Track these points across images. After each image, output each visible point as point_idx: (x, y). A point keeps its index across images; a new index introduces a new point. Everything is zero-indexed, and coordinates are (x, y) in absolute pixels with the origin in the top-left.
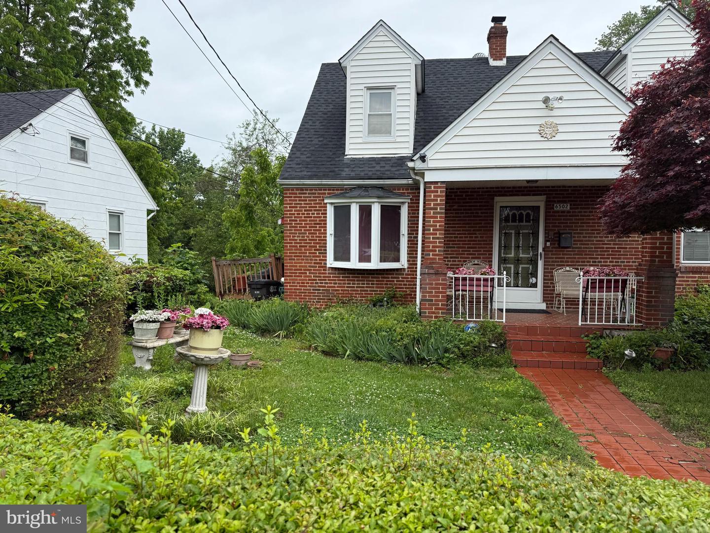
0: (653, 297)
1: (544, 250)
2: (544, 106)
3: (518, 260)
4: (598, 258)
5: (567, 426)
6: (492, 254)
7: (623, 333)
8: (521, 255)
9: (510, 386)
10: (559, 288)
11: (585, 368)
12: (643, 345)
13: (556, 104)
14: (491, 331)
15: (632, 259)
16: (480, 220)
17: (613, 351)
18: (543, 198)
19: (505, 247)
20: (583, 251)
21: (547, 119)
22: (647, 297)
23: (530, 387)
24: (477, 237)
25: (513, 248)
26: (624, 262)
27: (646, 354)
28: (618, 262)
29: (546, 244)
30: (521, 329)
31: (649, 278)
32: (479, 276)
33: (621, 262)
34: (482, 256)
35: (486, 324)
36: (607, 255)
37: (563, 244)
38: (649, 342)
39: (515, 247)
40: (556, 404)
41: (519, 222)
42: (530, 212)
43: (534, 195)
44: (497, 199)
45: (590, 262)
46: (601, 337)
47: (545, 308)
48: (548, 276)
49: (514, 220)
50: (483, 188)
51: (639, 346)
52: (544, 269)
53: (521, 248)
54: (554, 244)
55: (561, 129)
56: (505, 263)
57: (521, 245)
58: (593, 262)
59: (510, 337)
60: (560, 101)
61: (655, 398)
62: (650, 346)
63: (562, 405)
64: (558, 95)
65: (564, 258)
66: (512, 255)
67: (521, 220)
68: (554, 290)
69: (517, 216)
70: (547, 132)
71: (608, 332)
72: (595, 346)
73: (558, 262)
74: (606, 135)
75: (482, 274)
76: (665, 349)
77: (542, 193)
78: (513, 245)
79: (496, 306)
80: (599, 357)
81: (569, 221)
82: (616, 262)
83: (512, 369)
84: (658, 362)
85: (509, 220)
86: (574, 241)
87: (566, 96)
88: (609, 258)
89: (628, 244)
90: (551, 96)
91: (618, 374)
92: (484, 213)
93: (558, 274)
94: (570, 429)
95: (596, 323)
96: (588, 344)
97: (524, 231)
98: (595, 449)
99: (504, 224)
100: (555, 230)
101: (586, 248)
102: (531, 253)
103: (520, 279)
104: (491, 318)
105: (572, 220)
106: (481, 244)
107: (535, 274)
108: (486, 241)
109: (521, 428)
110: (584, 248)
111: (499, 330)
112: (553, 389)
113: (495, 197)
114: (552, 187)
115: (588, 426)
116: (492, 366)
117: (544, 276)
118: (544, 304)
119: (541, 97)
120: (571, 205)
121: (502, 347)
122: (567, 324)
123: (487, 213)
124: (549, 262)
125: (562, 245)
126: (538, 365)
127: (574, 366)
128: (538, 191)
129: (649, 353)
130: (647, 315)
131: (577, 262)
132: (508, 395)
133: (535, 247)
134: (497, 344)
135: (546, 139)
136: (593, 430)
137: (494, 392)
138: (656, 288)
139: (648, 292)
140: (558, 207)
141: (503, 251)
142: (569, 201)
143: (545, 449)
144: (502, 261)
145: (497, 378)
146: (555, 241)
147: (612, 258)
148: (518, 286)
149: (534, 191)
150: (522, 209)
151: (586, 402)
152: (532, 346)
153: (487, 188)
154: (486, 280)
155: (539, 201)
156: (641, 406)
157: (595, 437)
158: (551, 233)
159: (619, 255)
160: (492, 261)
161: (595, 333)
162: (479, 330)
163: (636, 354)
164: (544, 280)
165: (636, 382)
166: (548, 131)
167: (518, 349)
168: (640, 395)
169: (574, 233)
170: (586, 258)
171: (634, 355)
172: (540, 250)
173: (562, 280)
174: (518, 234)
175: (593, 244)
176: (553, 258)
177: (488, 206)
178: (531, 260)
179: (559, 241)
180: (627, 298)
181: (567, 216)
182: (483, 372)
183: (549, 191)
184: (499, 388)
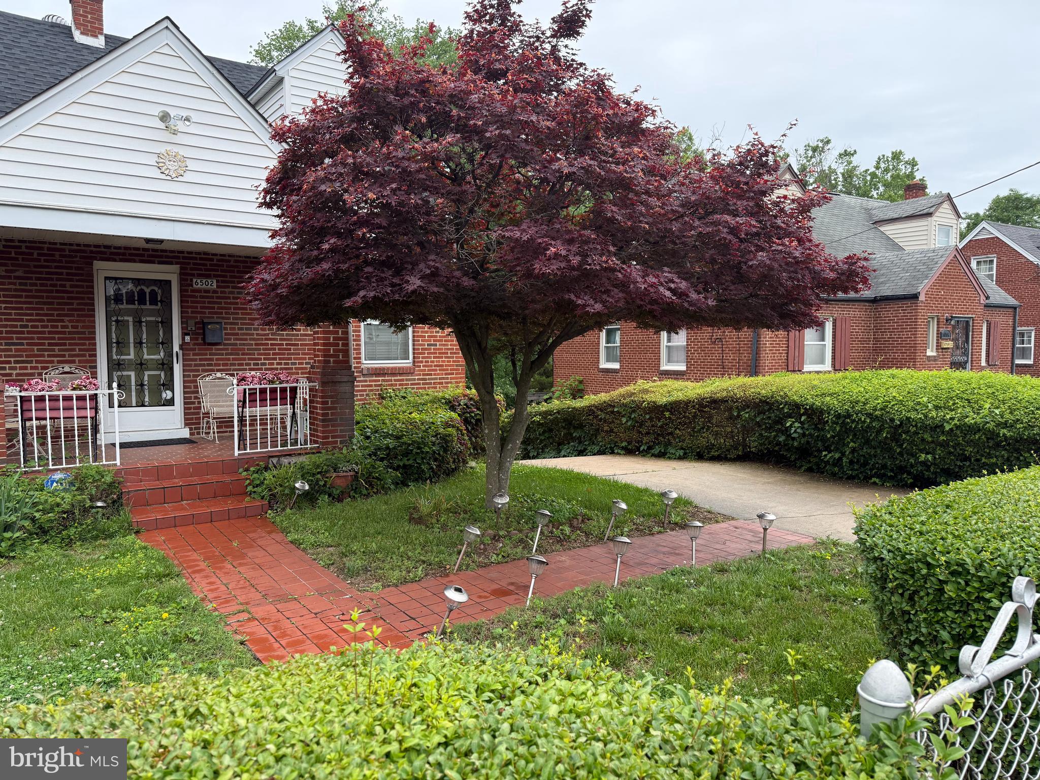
0: (329, 408)
1: (181, 347)
2: (162, 125)
3: (141, 364)
4: (260, 359)
5: (210, 607)
6: (95, 355)
7: (294, 460)
8: (146, 357)
9: (123, 565)
10: (207, 404)
11: (244, 515)
12: (318, 473)
13: (181, 126)
14: (94, 481)
15: (305, 359)
16: (69, 298)
17: (281, 486)
18: (176, 268)
19: (117, 344)
20: (240, 349)
21: (169, 147)
22: (323, 409)
23: (158, 560)
24: (67, 327)
25: (132, 345)
26: (295, 364)
27: (322, 483)
28: (287, 364)
29: (183, 339)
30: (147, 472)
31: (323, 384)
32: (69, 392)
33: (292, 364)
34: (77, 359)
35: (84, 471)
36: (274, 354)
37: (210, 339)
38: (325, 467)
39: (135, 343)
40: (197, 577)
41: (139, 304)
42: (156, 289)
43: (160, 263)
44: (97, 264)
45: (250, 364)
46: (266, 468)
47: (188, 436)
48: (189, 387)
49: (130, 301)
50: (71, 245)
51: (314, 475)
52: (184, 376)
53: (145, 345)
54: (197, 339)
55: (192, 165)
56: (119, 370)
57: (144, 341)
58: (254, 364)
59: (129, 487)
60: (188, 123)
61: (330, 540)
62: (326, 472)
63: (206, 577)
64: (185, 114)
65: (212, 360)
66: (132, 356)
67: (142, 301)
68: (200, 408)
69: (136, 294)
70: (170, 167)
71: (275, 460)
72: (258, 482)
73: (204, 365)
74: (248, 184)
75: (74, 389)
76: (345, 474)
77: (174, 260)
78: (132, 340)
79: (103, 440)
80: (263, 498)
81: (216, 306)
82: (285, 364)
83: (131, 537)
84: (336, 492)
85: (122, 300)
86: (226, 334)
87: (195, 117)
88: (275, 359)
89: (300, 340)
90: (173, 112)
91: (286, 516)
92: (77, 286)
93: (205, 383)
94: (215, 609)
95: (259, 450)
96: (248, 482)
97: (148, 319)
98: (247, 630)
99: (113, 306)
100: (196, 318)
101: (244, 344)
102: (162, 354)
103: (147, 393)
104: (95, 460)
105: (221, 303)
106: (74, 339)
107: (169, 385)
108: (84, 333)
109: (137, 628)
110: (241, 344)
111: (108, 479)
112: (195, 556)
113: (95, 262)
114: (189, 253)
115: (241, 599)
116: (96, 538)
117: (185, 387)
118: (187, 430)
119: (157, 110)
120: (217, 281)
121: (116, 504)
122: (219, 455)
123: (82, 287)
124: (190, 365)
125: (207, 341)
126: (174, 523)
127: (228, 516)
128: (167, 257)
129: (326, 482)
130: (323, 432)
131: (232, 365)
132: (119, 580)
133: (168, 342)
134: (105, 501)
135: (169, 178)
136: (247, 603)
137: (94, 580)
138: (331, 397)
139: (323, 403)
140: (199, 284)
141: (114, 350)
142: (215, 276)
143: (172, 651)
144: (114, 366)
145: (102, 557)
146: (198, 334)
147: (280, 359)
148: (143, 405)
149: (161, 257)
150: (143, 284)
151: (240, 565)
152: (165, 496)
153: (78, 245)
154: (81, 398)
155: (170, 273)
156: (313, 554)
157: (249, 613)
158: (191, 323)
159: (288, 354)
160: (96, 367)
161: (258, 465)
162: (72, 484)
163: (310, 485)
164: (185, 393)
165: (309, 523)
166: (173, 166)
167: (142, 503)
168: (313, 539)
169: (225, 324)
170: (244, 359)
171: (307, 487)
172: (176, 348)
173: (210, 392)
174: (138, 323)
175: (254, 339)
176: (196, 360)
177: (82, 275)
178: (163, 364)
179: (204, 334)
180: (298, 411)
181: (212, 297)
182: (79, 552)
183: (184, 258)
184: (103, 572)
